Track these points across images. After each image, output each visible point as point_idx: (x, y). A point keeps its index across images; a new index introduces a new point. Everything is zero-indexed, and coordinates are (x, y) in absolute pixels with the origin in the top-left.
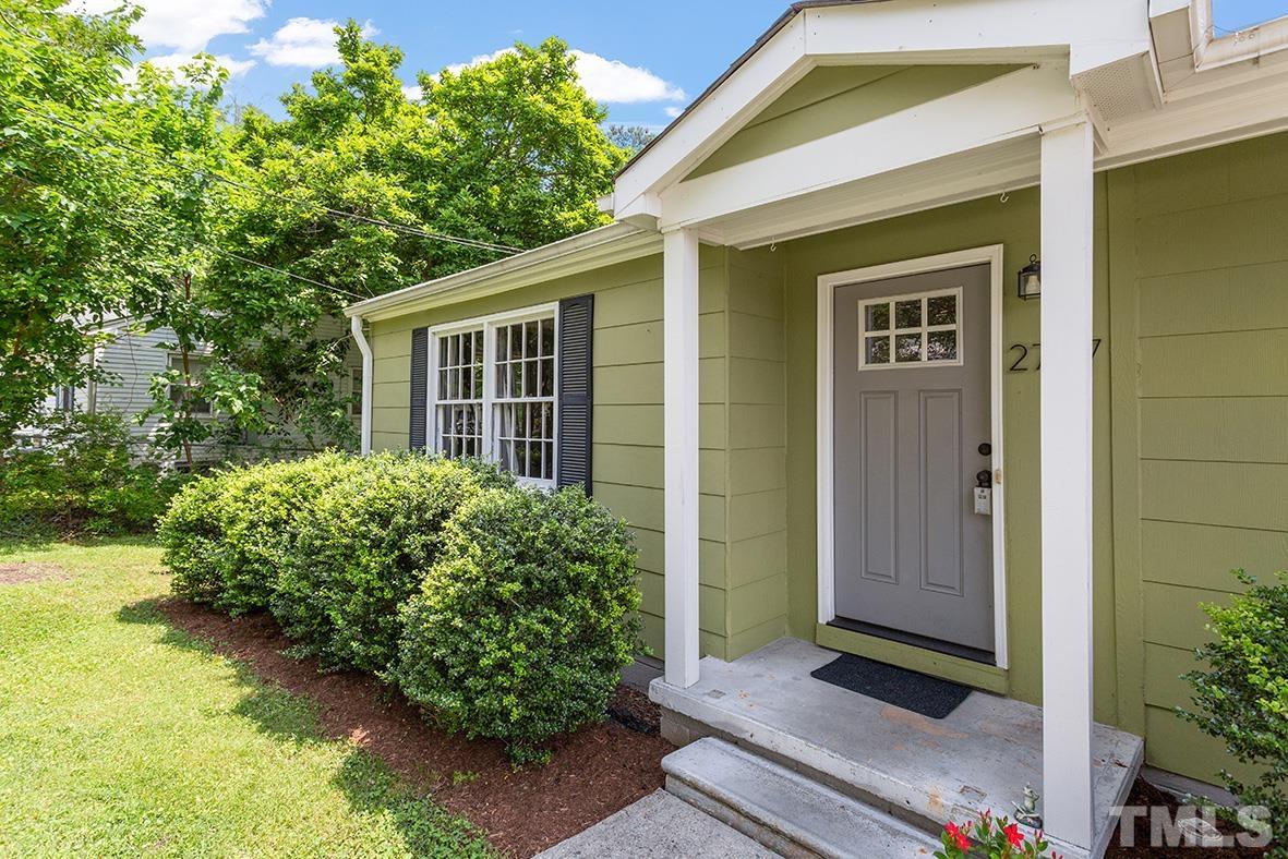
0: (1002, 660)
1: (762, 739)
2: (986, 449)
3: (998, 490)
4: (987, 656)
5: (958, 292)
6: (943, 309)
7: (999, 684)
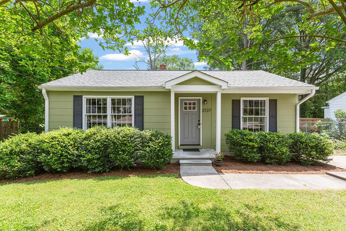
0: (201, 145)
1: (188, 157)
2: (199, 121)
3: (201, 125)
4: (200, 145)
5: (196, 102)
6: (194, 104)
7: (201, 148)
